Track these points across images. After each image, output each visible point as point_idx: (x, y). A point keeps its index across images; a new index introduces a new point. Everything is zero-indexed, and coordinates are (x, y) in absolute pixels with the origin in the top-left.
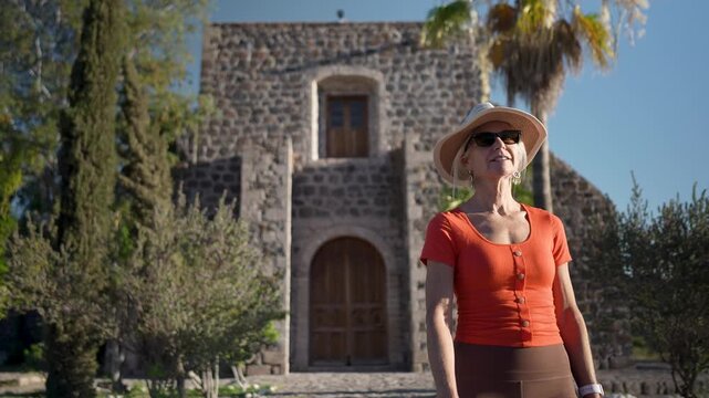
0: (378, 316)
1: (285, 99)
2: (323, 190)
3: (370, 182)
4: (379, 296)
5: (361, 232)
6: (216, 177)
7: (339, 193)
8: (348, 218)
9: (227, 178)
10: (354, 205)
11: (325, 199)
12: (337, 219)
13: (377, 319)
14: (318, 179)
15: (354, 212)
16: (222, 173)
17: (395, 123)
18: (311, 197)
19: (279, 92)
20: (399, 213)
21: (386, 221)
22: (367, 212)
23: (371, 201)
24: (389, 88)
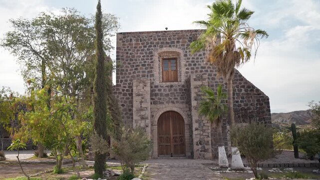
0: (182, 139)
1: (147, 61)
2: (161, 95)
3: (178, 91)
4: (182, 133)
5: (175, 109)
6: (123, 90)
7: (167, 95)
8: (171, 104)
9: (127, 90)
10: (173, 100)
11: (162, 98)
12: (167, 105)
13: (181, 140)
14: (159, 90)
15: (173, 102)
16: (125, 89)
17: (187, 69)
18: (157, 97)
19: (145, 58)
20: (189, 102)
21: (184, 105)
22: (177, 102)
23: (179, 98)
24: (186, 55)
